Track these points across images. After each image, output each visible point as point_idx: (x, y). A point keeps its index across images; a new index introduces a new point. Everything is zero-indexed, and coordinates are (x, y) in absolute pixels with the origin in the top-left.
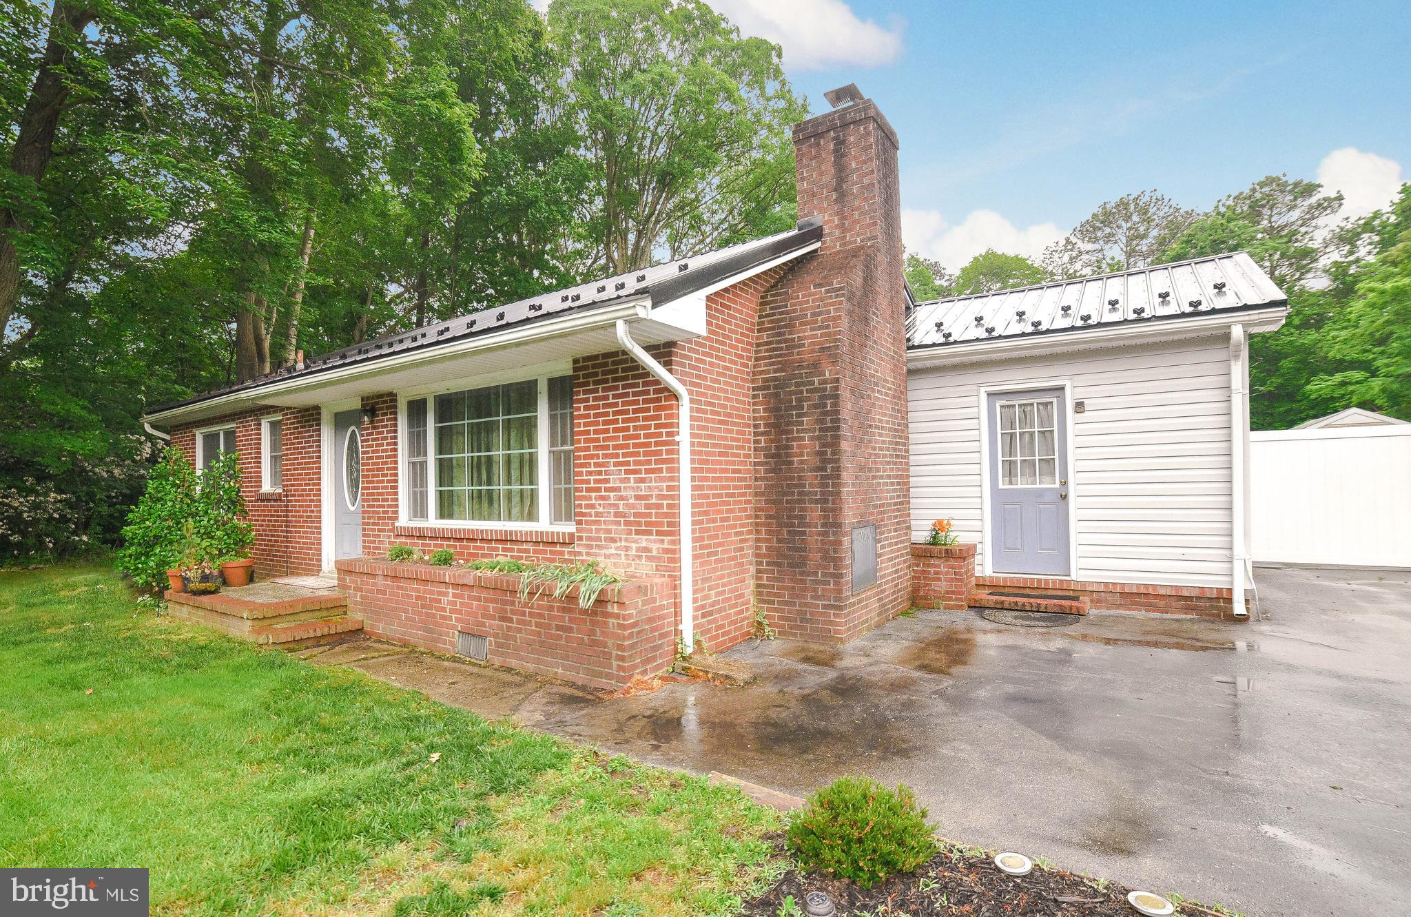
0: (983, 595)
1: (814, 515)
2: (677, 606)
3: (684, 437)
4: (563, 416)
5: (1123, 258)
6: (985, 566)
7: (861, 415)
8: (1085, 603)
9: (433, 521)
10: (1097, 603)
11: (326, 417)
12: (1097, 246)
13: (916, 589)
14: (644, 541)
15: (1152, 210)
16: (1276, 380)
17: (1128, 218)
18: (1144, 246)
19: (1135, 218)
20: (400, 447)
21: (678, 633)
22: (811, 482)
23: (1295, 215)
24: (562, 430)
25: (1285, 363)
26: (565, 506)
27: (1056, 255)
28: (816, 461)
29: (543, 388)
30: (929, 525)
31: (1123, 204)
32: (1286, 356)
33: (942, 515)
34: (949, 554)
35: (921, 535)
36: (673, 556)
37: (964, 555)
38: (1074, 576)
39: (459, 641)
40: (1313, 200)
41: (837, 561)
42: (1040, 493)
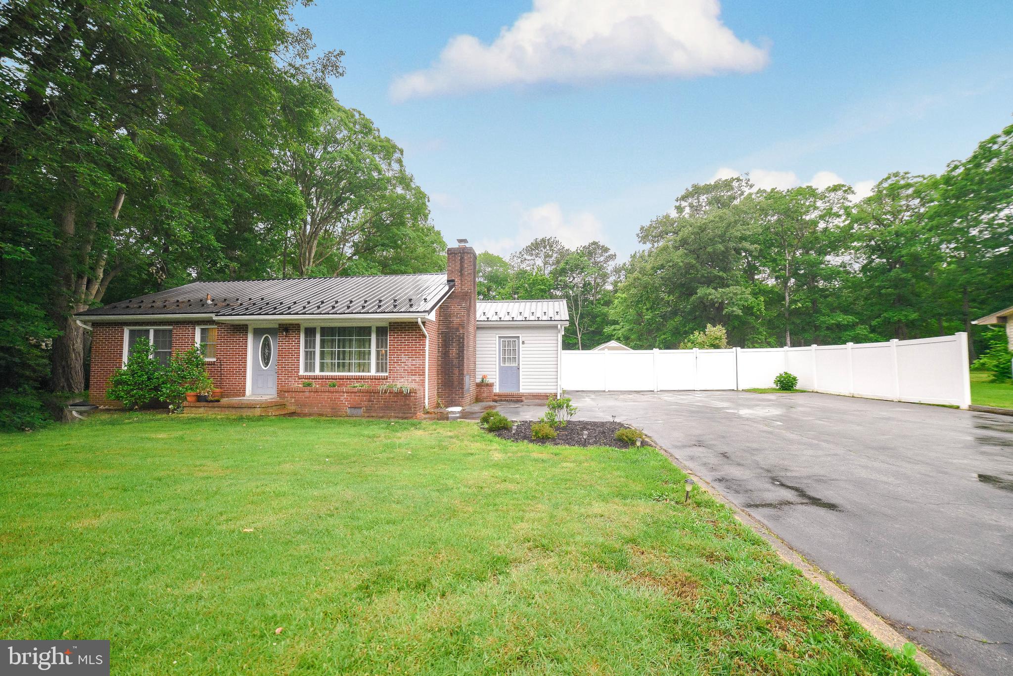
0: (496, 398)
1: (456, 371)
2: (424, 395)
3: (427, 348)
4: (382, 340)
5: (542, 265)
6: (496, 389)
7: (468, 343)
8: (523, 398)
9: (317, 372)
10: (527, 399)
11: (250, 329)
12: (532, 258)
13: (477, 396)
14: (414, 377)
15: (554, 246)
16: (595, 326)
17: (545, 247)
18: (551, 261)
19: (548, 248)
20: (301, 345)
21: (424, 403)
22: (455, 362)
23: (602, 259)
24: (381, 343)
25: (598, 319)
26: (380, 367)
27: (515, 258)
28: (457, 356)
29: (374, 329)
30: (481, 377)
31: (543, 240)
32: (599, 316)
33: (485, 373)
34: (487, 385)
35: (478, 380)
36: (423, 381)
37: (491, 385)
38: (521, 391)
39: (348, 410)
40: (607, 254)
41: (462, 384)
42: (511, 367)
